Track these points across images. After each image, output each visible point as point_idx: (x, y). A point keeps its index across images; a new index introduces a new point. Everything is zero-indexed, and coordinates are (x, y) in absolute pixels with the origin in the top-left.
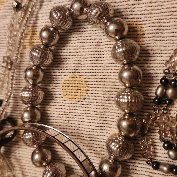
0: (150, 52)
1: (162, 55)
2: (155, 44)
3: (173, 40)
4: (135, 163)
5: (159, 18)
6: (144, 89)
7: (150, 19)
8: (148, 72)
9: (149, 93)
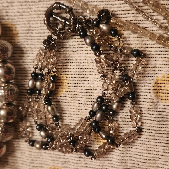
0: (24, 49)
1: (33, 52)
2: (27, 43)
3: (41, 40)
4: (18, 141)
5: (29, 19)
6: (21, 81)
7: (22, 20)
8: (23, 67)
9: (26, 84)
